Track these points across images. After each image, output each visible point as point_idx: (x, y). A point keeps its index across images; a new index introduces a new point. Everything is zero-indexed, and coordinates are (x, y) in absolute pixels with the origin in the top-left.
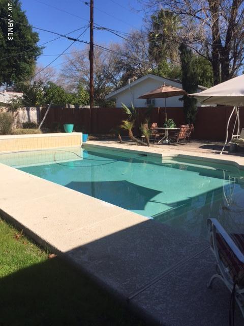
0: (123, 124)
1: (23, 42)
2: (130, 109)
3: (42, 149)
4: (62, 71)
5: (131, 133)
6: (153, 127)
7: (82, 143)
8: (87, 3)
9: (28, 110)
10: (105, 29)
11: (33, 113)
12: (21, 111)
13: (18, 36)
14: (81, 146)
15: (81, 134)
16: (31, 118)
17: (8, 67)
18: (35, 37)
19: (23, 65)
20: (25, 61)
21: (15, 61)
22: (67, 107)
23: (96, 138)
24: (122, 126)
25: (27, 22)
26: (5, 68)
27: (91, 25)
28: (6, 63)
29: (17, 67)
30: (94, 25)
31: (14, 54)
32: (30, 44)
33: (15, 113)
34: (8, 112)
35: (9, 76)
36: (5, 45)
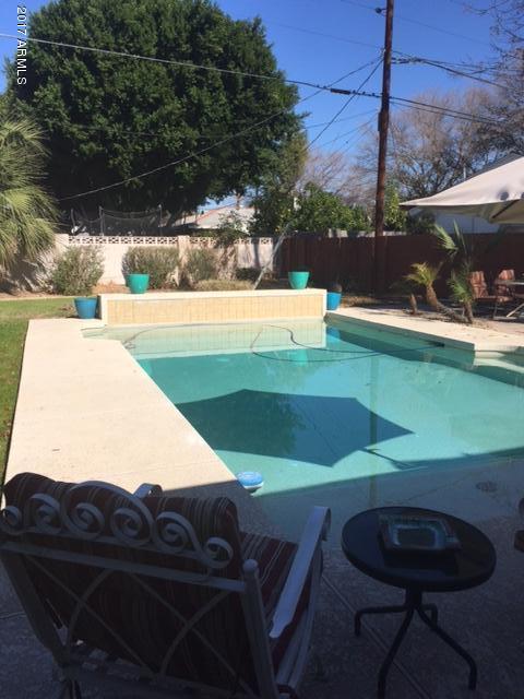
0: (414, 271)
1: (263, 108)
3: (239, 321)
4: (358, 158)
5: (431, 293)
6: (501, 279)
7: (325, 311)
8: (379, 11)
9: (256, 243)
10: (419, 60)
11: (267, 249)
12: (241, 246)
13: (254, 95)
14: (322, 318)
15: (324, 292)
16: (261, 260)
17: (233, 159)
18: (290, 95)
19: (264, 153)
20: (269, 144)
21: (250, 148)
22: (330, 235)
24: (411, 277)
25: (272, 63)
26: (227, 163)
27: (387, 56)
28: (230, 151)
29: (252, 157)
30: (394, 55)
31: (244, 132)
32: (279, 110)
33: (230, 250)
34: (216, 247)
35: (237, 176)
36: (229, 116)
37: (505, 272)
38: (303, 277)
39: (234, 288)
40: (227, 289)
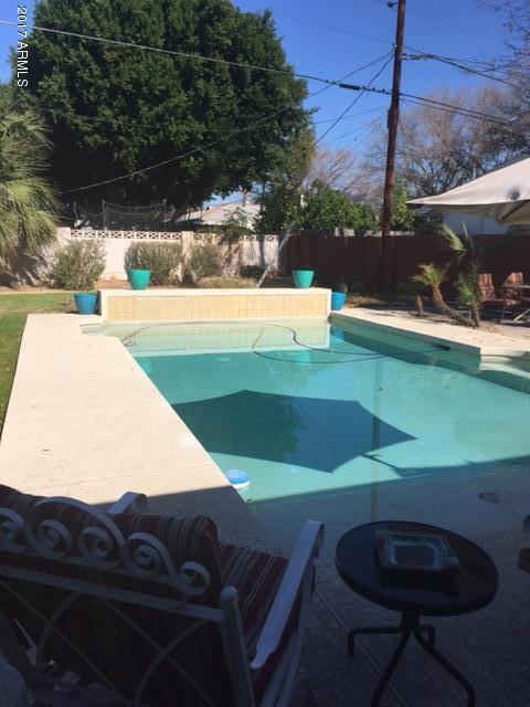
0: (421, 272)
1: (271, 102)
2: (461, 237)
3: (243, 319)
5: (438, 295)
7: (329, 311)
8: (391, 5)
9: (261, 241)
10: (431, 57)
11: (272, 246)
12: (245, 243)
13: (262, 89)
14: (326, 318)
15: (328, 292)
16: (266, 257)
17: (239, 154)
18: (299, 90)
19: (271, 149)
20: (277, 140)
21: (257, 143)
22: (337, 234)
23: (382, 302)
24: (417, 278)
25: (281, 56)
26: (234, 158)
27: (398, 52)
28: (237, 146)
29: (258, 152)
30: (404, 51)
31: (251, 127)
32: (287, 105)
33: (234, 246)
34: (220, 244)
35: (244, 172)
36: (236, 110)
37: (513, 275)
38: (308, 275)
39: (237, 286)
40: (231, 287)
